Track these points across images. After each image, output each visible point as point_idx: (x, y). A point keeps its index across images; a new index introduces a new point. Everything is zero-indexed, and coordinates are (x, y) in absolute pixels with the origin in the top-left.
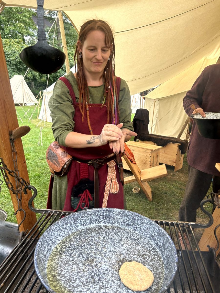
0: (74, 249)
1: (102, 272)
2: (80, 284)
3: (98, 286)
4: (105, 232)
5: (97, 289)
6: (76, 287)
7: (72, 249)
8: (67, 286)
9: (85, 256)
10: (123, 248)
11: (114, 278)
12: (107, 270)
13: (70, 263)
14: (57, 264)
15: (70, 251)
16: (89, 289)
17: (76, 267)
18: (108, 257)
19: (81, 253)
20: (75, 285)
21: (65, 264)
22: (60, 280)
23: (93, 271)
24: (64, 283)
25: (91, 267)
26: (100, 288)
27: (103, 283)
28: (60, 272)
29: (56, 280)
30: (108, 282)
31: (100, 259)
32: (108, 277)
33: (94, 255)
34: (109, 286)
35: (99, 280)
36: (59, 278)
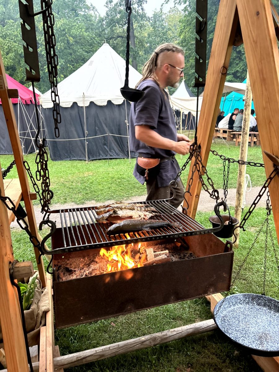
0: (243, 314)
1: (249, 332)
2: (234, 329)
3: (242, 335)
4: (271, 316)
5: (241, 336)
6: (232, 329)
7: (242, 313)
8: (228, 327)
9: (246, 320)
10: (273, 329)
11: (253, 337)
12: (253, 332)
13: (236, 319)
14: (229, 316)
15: (240, 313)
16: (237, 334)
17: (238, 322)
18: (259, 328)
19: (245, 318)
20: (232, 328)
21: (233, 318)
22: (226, 322)
23: (245, 329)
24: (227, 325)
25: (245, 326)
26: (243, 336)
27: (246, 336)
28: (228, 319)
29: (225, 321)
30: (248, 337)
31: (253, 326)
32: (251, 335)
33: (252, 323)
34: (248, 338)
35: (245, 334)
36: (226, 321)
